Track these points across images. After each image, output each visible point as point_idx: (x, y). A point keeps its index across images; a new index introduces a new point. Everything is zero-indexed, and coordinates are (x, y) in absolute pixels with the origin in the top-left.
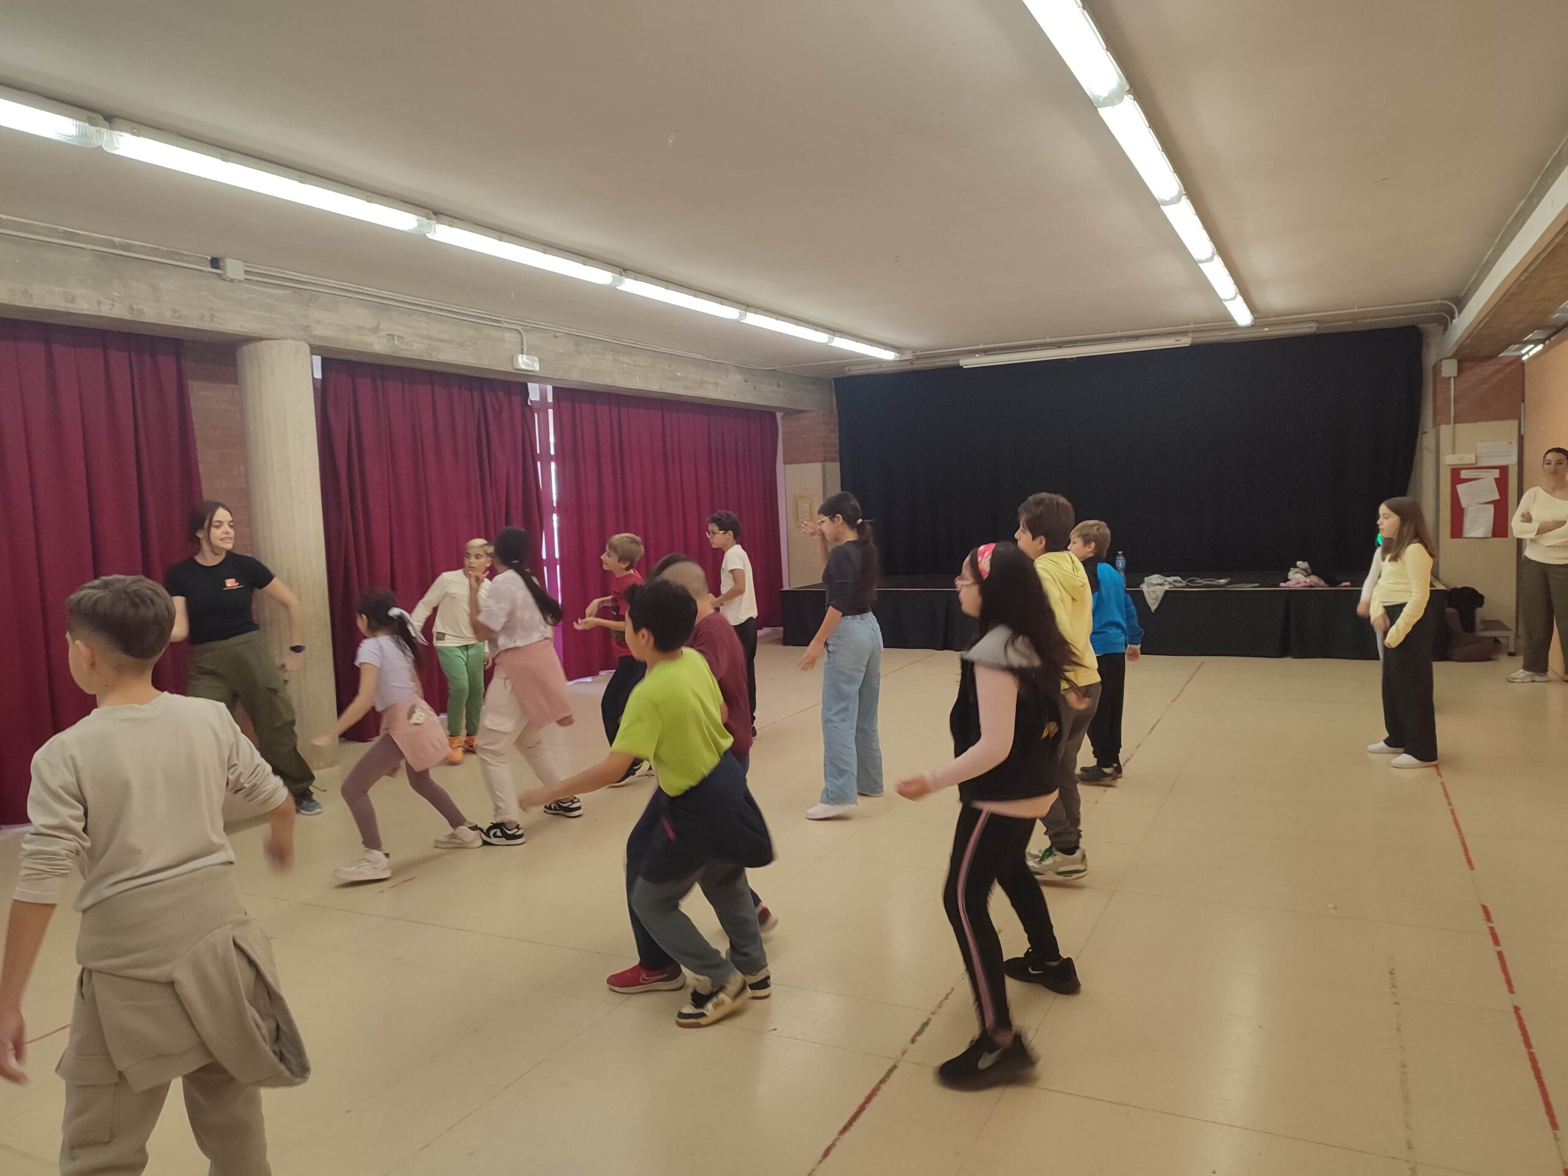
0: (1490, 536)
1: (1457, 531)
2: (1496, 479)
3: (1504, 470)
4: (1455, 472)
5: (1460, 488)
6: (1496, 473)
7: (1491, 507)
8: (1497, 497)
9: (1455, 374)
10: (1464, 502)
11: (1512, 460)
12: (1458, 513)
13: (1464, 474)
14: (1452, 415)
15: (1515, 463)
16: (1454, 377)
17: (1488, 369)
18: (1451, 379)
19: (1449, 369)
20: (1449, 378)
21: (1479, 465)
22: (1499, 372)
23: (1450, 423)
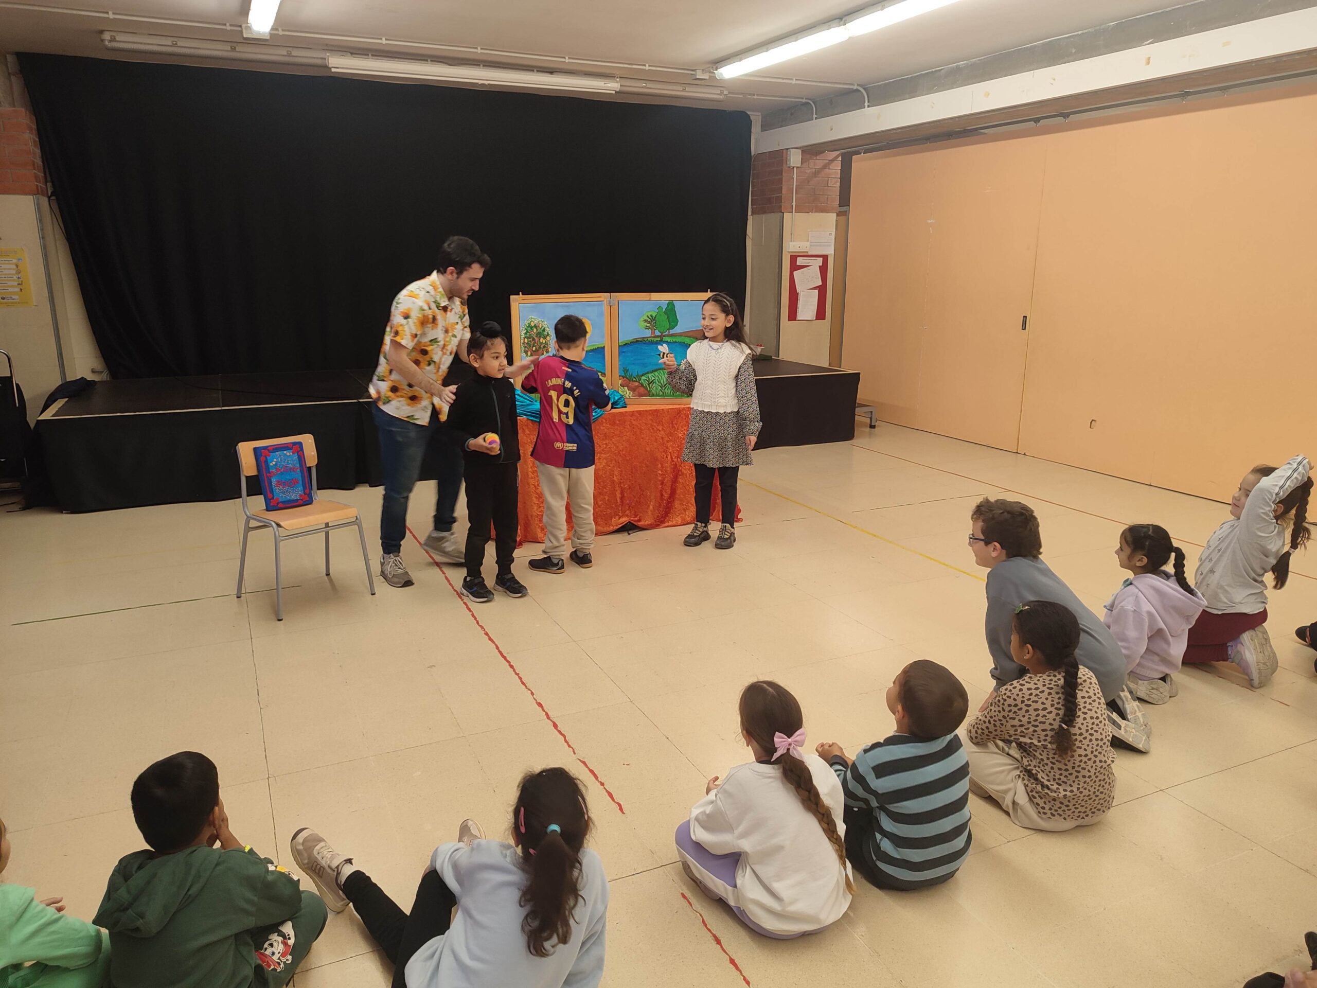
0: (815, 318)
1: (793, 316)
2: (819, 266)
3: (825, 258)
4: (794, 258)
5: (795, 273)
6: (820, 261)
7: (817, 291)
8: (820, 283)
9: (799, 164)
10: (799, 288)
11: (830, 251)
12: (794, 297)
13: (800, 261)
14: (794, 204)
15: (833, 253)
16: (797, 167)
17: (818, 162)
18: (795, 169)
19: (795, 159)
20: (793, 168)
21: (810, 253)
22: (825, 166)
23: (792, 212)
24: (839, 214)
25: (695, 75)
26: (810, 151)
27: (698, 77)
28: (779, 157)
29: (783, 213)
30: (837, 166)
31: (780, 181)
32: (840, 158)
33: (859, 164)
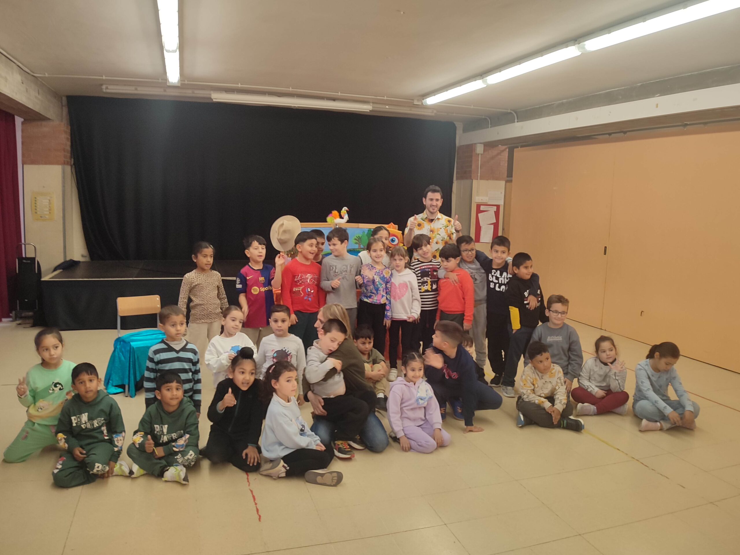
2: (495, 211)
3: (498, 207)
4: (478, 206)
5: (480, 215)
6: (495, 208)
7: (492, 226)
8: (495, 221)
9: (482, 152)
10: (481, 224)
11: (501, 203)
12: (478, 228)
13: (482, 208)
14: (479, 175)
15: (503, 204)
16: (481, 154)
17: (494, 152)
18: (480, 155)
19: (480, 149)
20: (479, 154)
21: (489, 203)
22: (499, 154)
23: (478, 179)
24: (507, 182)
25: (413, 102)
26: (489, 145)
27: (415, 103)
28: (470, 148)
29: (472, 180)
30: (506, 154)
31: (471, 162)
32: (507, 150)
33: (518, 153)
